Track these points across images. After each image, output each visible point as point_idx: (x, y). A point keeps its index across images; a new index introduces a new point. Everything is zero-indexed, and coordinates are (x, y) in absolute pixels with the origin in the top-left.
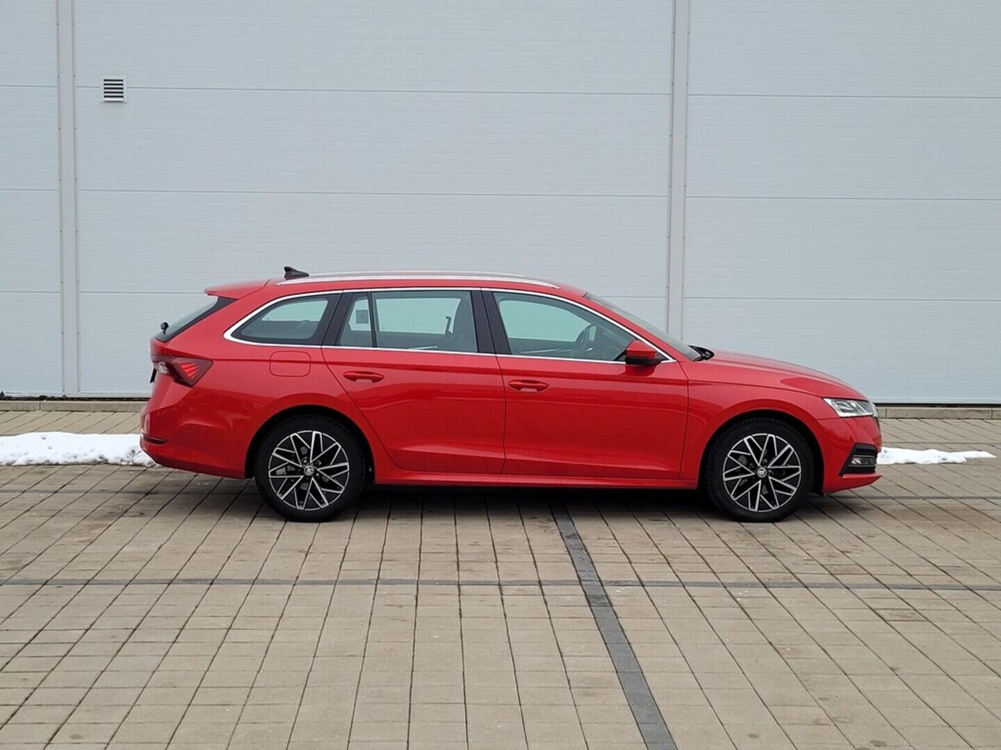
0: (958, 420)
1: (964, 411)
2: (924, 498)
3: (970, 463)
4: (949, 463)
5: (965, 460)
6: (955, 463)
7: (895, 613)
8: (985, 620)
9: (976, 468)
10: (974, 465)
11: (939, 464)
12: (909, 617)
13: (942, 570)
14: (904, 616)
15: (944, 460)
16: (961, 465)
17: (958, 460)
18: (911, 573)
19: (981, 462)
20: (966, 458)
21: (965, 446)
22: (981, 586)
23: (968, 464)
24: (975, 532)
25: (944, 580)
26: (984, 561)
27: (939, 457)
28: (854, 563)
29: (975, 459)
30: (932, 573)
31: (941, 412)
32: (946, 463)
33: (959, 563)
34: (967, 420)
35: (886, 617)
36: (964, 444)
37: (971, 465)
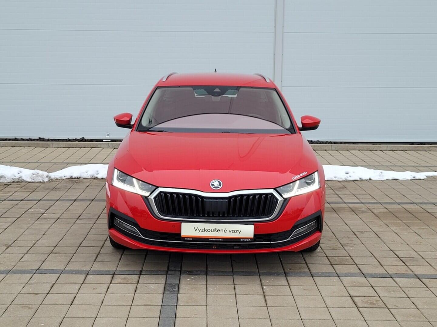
0: (425, 152)
1: (429, 147)
2: (399, 204)
3: (429, 179)
4: (417, 179)
5: (426, 177)
6: (420, 179)
7: (366, 299)
8: (426, 307)
9: (431, 182)
10: (431, 180)
11: (411, 180)
12: (374, 304)
13: (402, 261)
14: (371, 303)
15: (414, 177)
16: (423, 180)
17: (422, 178)
18: (382, 264)
19: (435, 179)
20: (426, 176)
21: (426, 168)
22: (425, 275)
23: (427, 180)
24: (427, 229)
25: (403, 269)
26: (430, 252)
27: (411, 176)
28: (348, 255)
29: (432, 176)
30: (395, 263)
31: (416, 147)
32: (415, 179)
33: (414, 254)
34: (429, 152)
35: (359, 305)
36: (426, 166)
37: (429, 180)
